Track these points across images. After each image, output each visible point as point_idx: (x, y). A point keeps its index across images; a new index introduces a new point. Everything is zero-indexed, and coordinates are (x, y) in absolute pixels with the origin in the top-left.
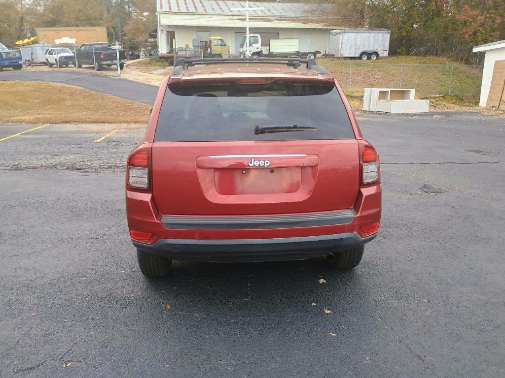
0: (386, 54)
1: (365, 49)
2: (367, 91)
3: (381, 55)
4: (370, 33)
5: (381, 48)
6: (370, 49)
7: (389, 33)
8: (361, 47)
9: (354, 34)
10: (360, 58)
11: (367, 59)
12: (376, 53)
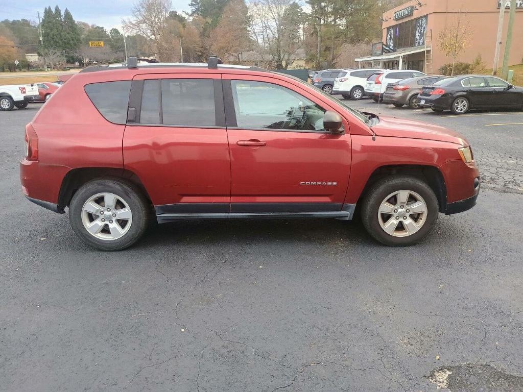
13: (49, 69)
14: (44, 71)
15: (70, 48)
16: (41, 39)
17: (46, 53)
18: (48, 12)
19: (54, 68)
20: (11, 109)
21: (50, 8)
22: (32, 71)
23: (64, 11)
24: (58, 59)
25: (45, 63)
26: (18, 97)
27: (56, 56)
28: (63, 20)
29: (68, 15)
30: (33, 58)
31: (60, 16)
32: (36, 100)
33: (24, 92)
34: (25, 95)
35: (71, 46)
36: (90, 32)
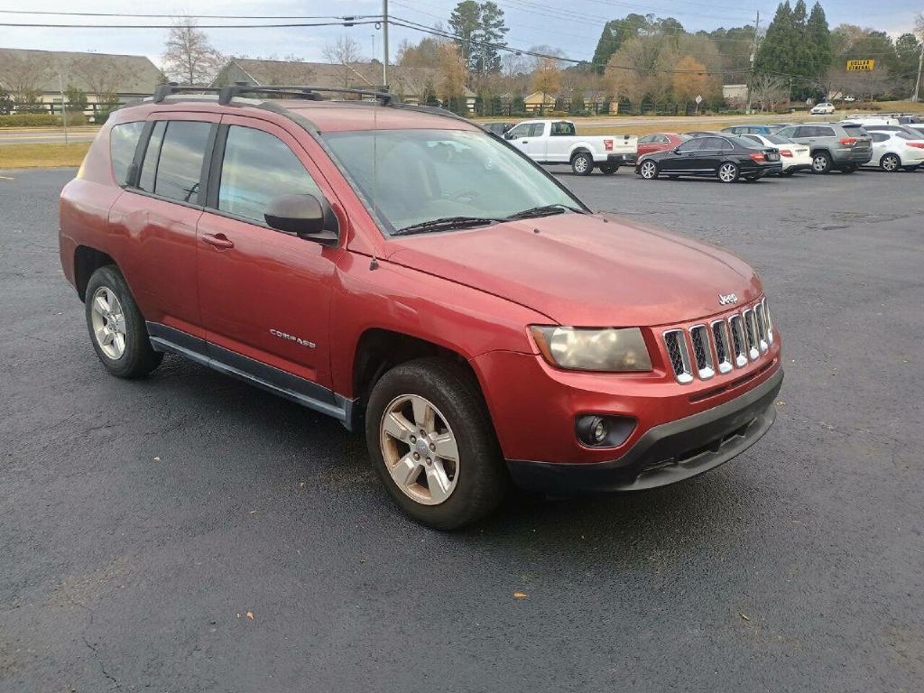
13: (753, 111)
14: (744, 114)
15: (807, 72)
16: (752, 60)
17: (758, 84)
18: (783, 11)
19: (764, 110)
20: (588, 173)
21: (787, 4)
22: (722, 114)
23: (812, 7)
24: (777, 92)
25: (748, 102)
26: (600, 155)
27: (773, 89)
28: (806, 23)
29: (818, 14)
30: (733, 92)
31: (804, 15)
32: (628, 161)
33: (611, 148)
34: (610, 152)
35: (809, 69)
36: (857, 43)
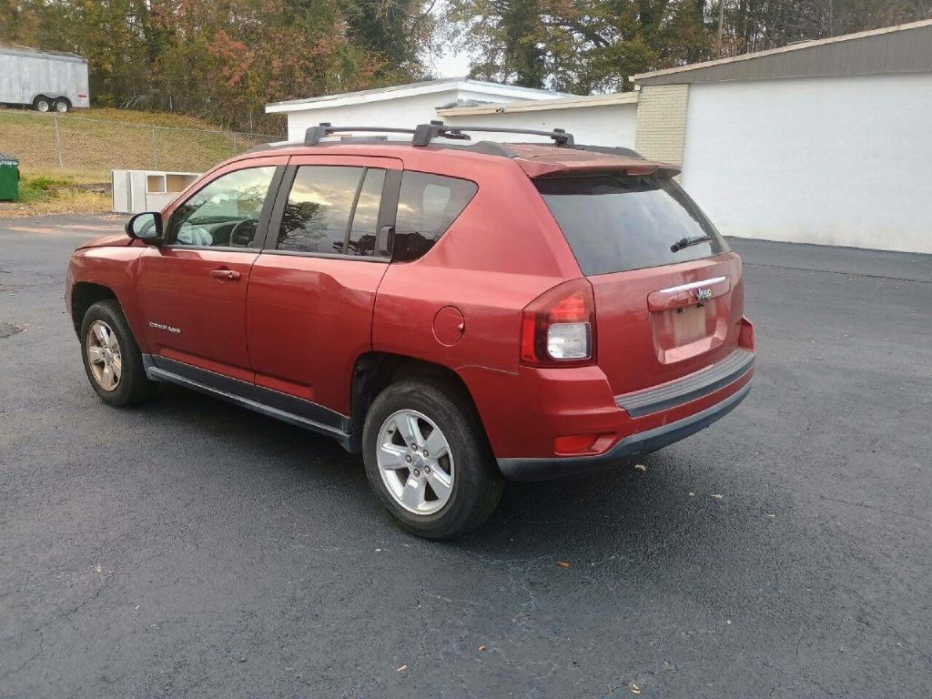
0: (85, 102)
1: (42, 91)
2: (119, 176)
3: (75, 104)
4: (47, 58)
5: (74, 91)
6: (53, 91)
7: (84, 62)
8: (33, 85)
9: (14, 57)
10: (33, 107)
11: (50, 110)
12: (65, 100)
